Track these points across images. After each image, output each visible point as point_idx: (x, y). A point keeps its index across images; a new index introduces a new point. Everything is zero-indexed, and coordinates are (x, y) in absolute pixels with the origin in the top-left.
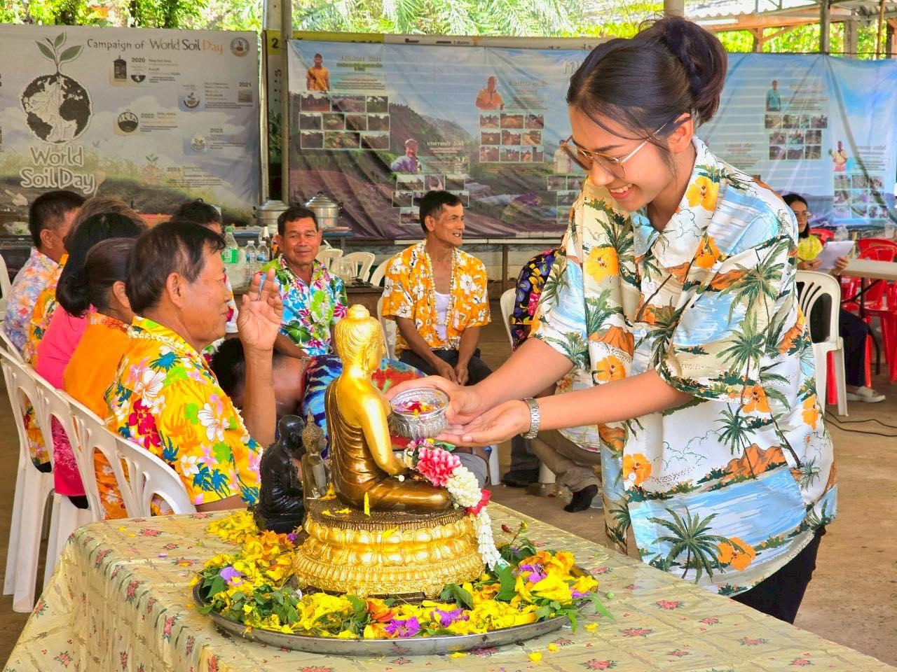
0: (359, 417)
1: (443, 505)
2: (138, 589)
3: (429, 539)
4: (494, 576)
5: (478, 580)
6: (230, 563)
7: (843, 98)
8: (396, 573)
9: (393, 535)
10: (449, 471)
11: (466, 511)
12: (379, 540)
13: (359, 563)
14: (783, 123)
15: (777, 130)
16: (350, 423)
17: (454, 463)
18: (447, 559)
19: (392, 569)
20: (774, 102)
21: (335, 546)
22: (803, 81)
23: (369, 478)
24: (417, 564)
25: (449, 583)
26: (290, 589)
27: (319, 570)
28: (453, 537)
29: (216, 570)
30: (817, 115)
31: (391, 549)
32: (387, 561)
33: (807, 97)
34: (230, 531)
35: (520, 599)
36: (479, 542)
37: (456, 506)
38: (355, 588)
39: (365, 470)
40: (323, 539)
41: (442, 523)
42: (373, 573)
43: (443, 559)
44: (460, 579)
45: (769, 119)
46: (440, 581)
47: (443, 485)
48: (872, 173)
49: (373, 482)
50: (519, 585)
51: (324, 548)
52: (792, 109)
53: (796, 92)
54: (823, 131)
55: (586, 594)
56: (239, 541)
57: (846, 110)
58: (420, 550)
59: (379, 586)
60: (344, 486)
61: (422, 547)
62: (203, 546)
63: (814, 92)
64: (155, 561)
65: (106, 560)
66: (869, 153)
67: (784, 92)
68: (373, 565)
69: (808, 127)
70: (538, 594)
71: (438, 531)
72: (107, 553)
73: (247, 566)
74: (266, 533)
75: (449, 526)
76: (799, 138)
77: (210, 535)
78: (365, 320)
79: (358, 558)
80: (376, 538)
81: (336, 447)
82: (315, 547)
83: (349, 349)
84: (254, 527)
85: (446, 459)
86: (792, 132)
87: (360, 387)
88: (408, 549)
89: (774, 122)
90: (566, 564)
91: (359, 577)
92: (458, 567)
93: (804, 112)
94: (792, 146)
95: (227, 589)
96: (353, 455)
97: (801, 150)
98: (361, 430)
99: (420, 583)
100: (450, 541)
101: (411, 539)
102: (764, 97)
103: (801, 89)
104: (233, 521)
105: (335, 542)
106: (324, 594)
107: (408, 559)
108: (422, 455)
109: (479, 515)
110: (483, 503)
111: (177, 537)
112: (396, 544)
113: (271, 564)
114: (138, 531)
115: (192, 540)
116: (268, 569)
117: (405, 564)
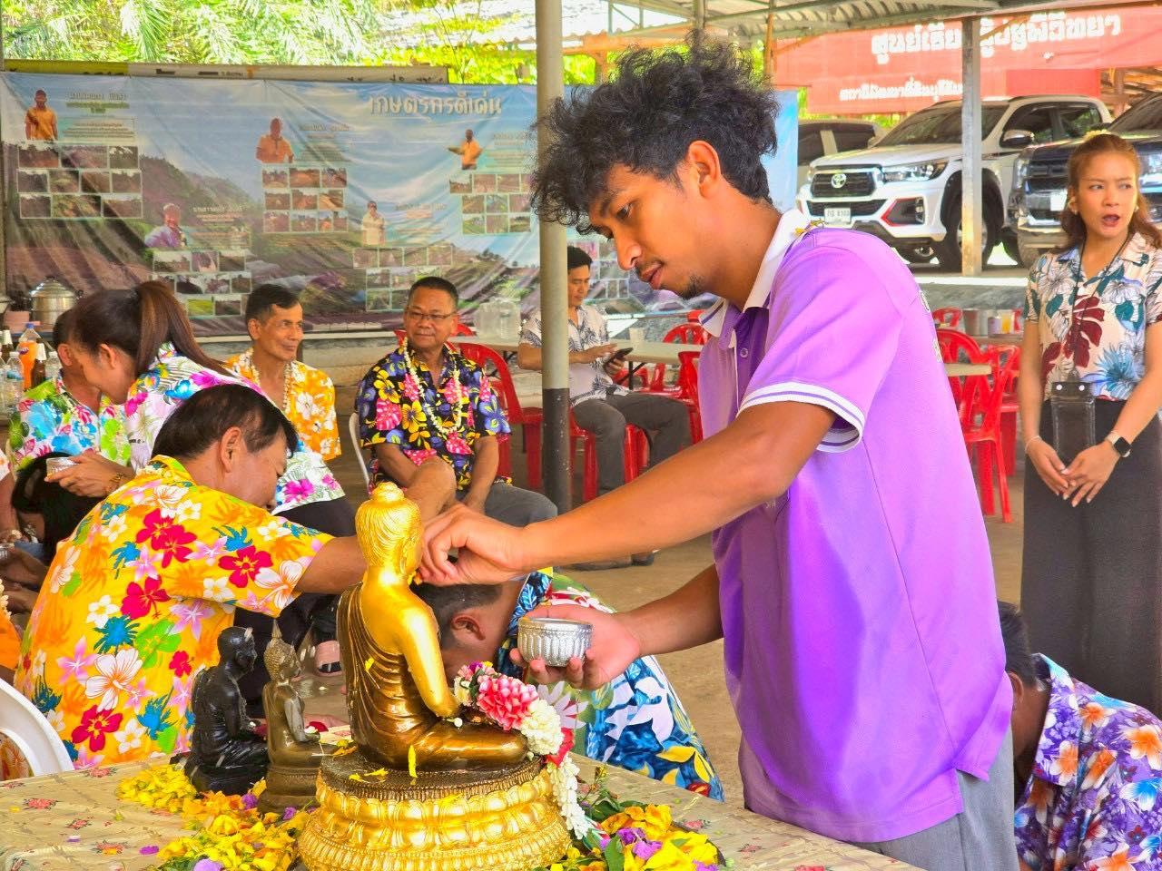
0: (399, 640)
1: (519, 757)
3: (504, 806)
4: (583, 847)
5: (565, 858)
8: (462, 858)
9: (453, 804)
10: (524, 707)
11: (543, 760)
12: (436, 813)
13: (408, 847)
16: (383, 647)
17: (530, 693)
18: (526, 832)
19: (456, 852)
21: (369, 824)
23: (414, 725)
24: (489, 843)
25: (534, 867)
27: (348, 859)
28: (531, 801)
31: (452, 825)
32: (447, 842)
39: (407, 714)
40: (352, 815)
41: (518, 784)
42: (429, 859)
43: (522, 832)
44: (545, 859)
46: (522, 865)
49: (419, 730)
50: (629, 863)
51: (352, 827)
56: (173, 809)
58: (491, 822)
61: (493, 818)
68: (428, 848)
71: (514, 794)
75: (526, 785)
77: (125, 802)
78: (400, 503)
79: (405, 839)
80: (432, 809)
81: (360, 683)
83: (380, 544)
85: (519, 691)
88: (473, 823)
90: (662, 821)
91: (410, 866)
92: (541, 843)
96: (390, 694)
98: (401, 657)
100: (526, 808)
101: (479, 809)
104: (157, 781)
105: (371, 818)
107: (475, 838)
108: (484, 686)
109: (562, 764)
110: (566, 748)
111: (81, 808)
112: (459, 817)
113: (257, 850)
114: (21, 801)
115: (104, 812)
116: (253, 856)
117: (471, 844)
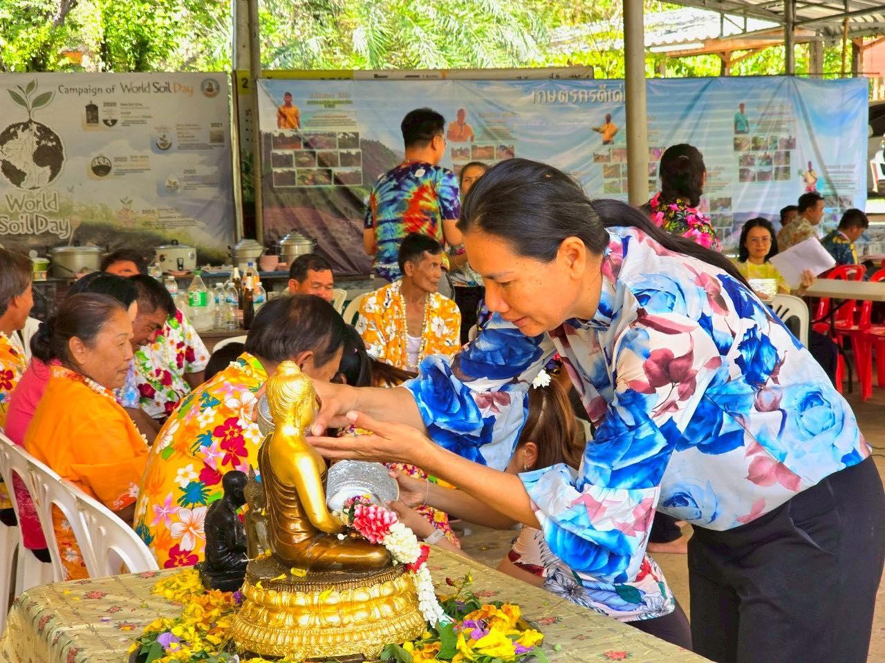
0: (293, 476)
1: (381, 562)
2: (77, 657)
3: (367, 598)
4: (436, 633)
5: (419, 638)
6: (169, 627)
7: (810, 119)
8: (334, 635)
9: (331, 596)
10: (385, 528)
11: (406, 568)
12: (315, 602)
13: (296, 626)
14: (751, 145)
15: (746, 153)
16: (283, 482)
17: (391, 519)
18: (386, 618)
19: (330, 631)
20: (742, 125)
21: (272, 609)
22: (770, 102)
23: (305, 538)
24: (355, 624)
25: (389, 643)
26: (227, 655)
27: (256, 634)
28: (392, 595)
29: (154, 635)
30: (784, 136)
31: (328, 611)
32: (324, 623)
33: (774, 119)
34: (176, 591)
35: (461, 657)
36: (420, 599)
37: (395, 562)
38: (293, 652)
39: (301, 529)
40: (259, 602)
41: (380, 582)
42: (311, 635)
43: (383, 618)
44: (400, 638)
45: (738, 142)
46: (380, 641)
47: (380, 542)
48: (841, 192)
49: (308, 542)
50: (461, 643)
51: (261, 611)
52: (760, 131)
53: (763, 115)
54: (792, 152)
55: (530, 649)
56: (184, 601)
57: (814, 130)
58: (358, 610)
59: (317, 649)
60: (279, 547)
61: (360, 607)
62: (147, 607)
63: (781, 114)
64: (97, 626)
65: (47, 626)
66: (839, 172)
67: (751, 115)
68: (312, 627)
69: (776, 148)
70: (480, 651)
71: (376, 590)
72: (49, 618)
73: (186, 630)
74: (212, 591)
75: (388, 584)
76: (768, 160)
77: (156, 595)
78: (296, 377)
79: (295, 621)
80: (312, 599)
81: (271, 508)
82: (252, 610)
83: (280, 405)
84: (200, 587)
85: (382, 516)
86: (761, 153)
87: (293, 445)
88: (344, 610)
89: (743, 145)
90: (512, 617)
91: (296, 640)
92: (398, 626)
93: (771, 134)
94: (761, 168)
95: (164, 656)
96: (289, 515)
97: (770, 172)
98: (294, 489)
99: (359, 644)
100: (389, 600)
101: (349, 600)
102: (732, 120)
103: (769, 111)
104: (178, 581)
105: (271, 605)
106: (261, 659)
107: (345, 621)
108: (357, 512)
109: (418, 571)
110: (423, 559)
111: (122, 599)
112: (334, 605)
113: (211, 628)
114: (83, 593)
115: (136, 602)
116: (208, 633)
117: (343, 625)
